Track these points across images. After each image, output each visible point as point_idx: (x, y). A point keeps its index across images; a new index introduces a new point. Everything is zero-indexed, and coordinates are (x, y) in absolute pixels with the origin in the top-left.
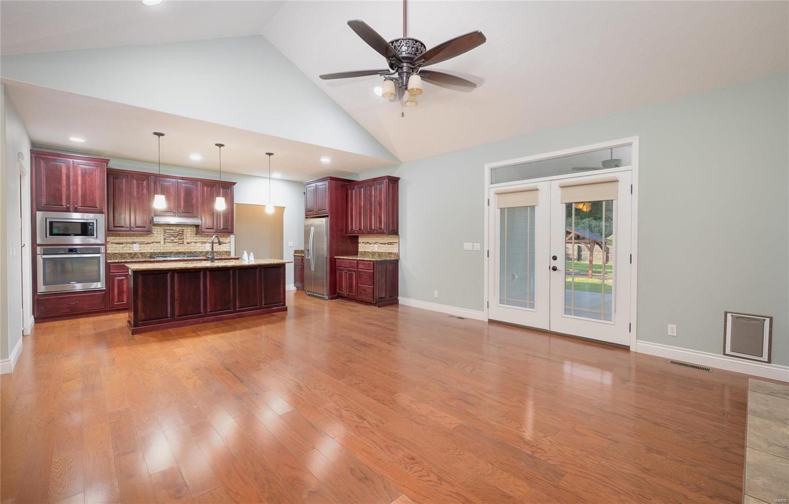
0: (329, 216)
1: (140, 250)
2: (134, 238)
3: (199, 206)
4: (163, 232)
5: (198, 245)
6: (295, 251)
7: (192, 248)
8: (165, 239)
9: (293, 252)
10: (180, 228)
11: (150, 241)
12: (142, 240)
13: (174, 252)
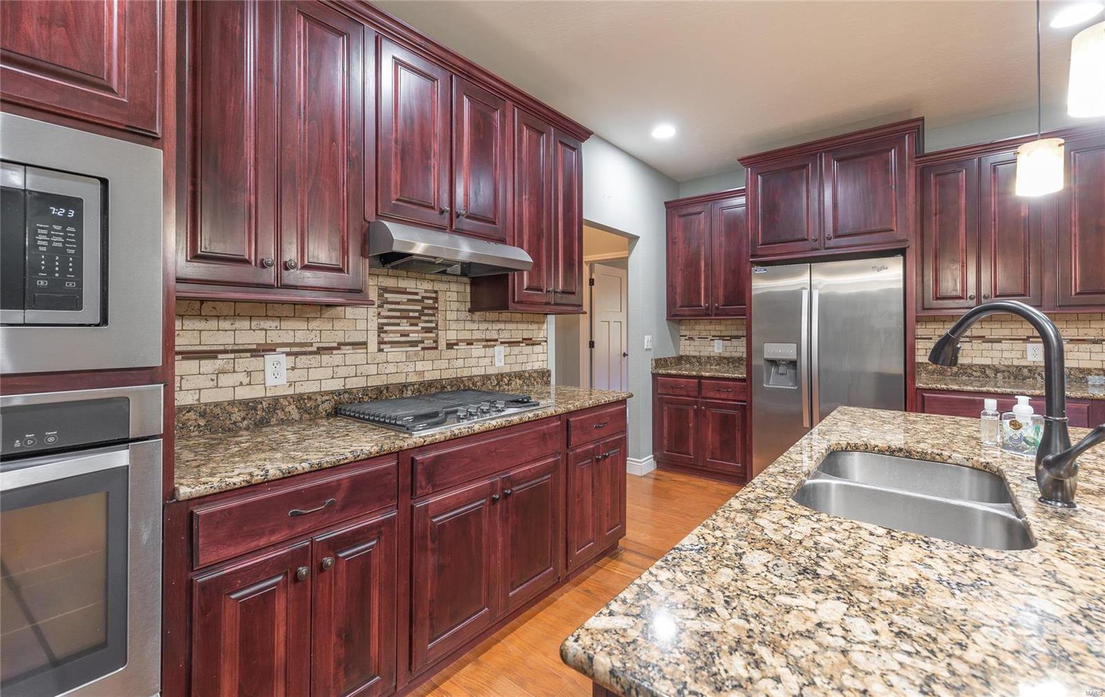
1: (291, 385)
2: (264, 323)
6: (657, 361)
8: (381, 329)
11: (330, 339)
12: (301, 337)
13: (412, 384)
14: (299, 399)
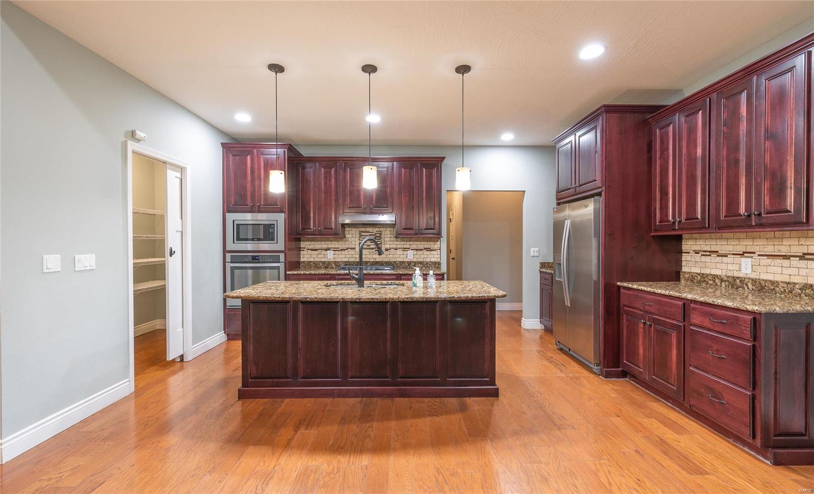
0: (603, 194)
1: (334, 258)
2: (328, 243)
3: (396, 196)
4: (358, 236)
5: (399, 252)
6: (541, 263)
7: (391, 256)
9: (538, 265)
10: (378, 229)
11: (344, 247)
12: (336, 246)
13: (370, 262)
14: (335, 262)
